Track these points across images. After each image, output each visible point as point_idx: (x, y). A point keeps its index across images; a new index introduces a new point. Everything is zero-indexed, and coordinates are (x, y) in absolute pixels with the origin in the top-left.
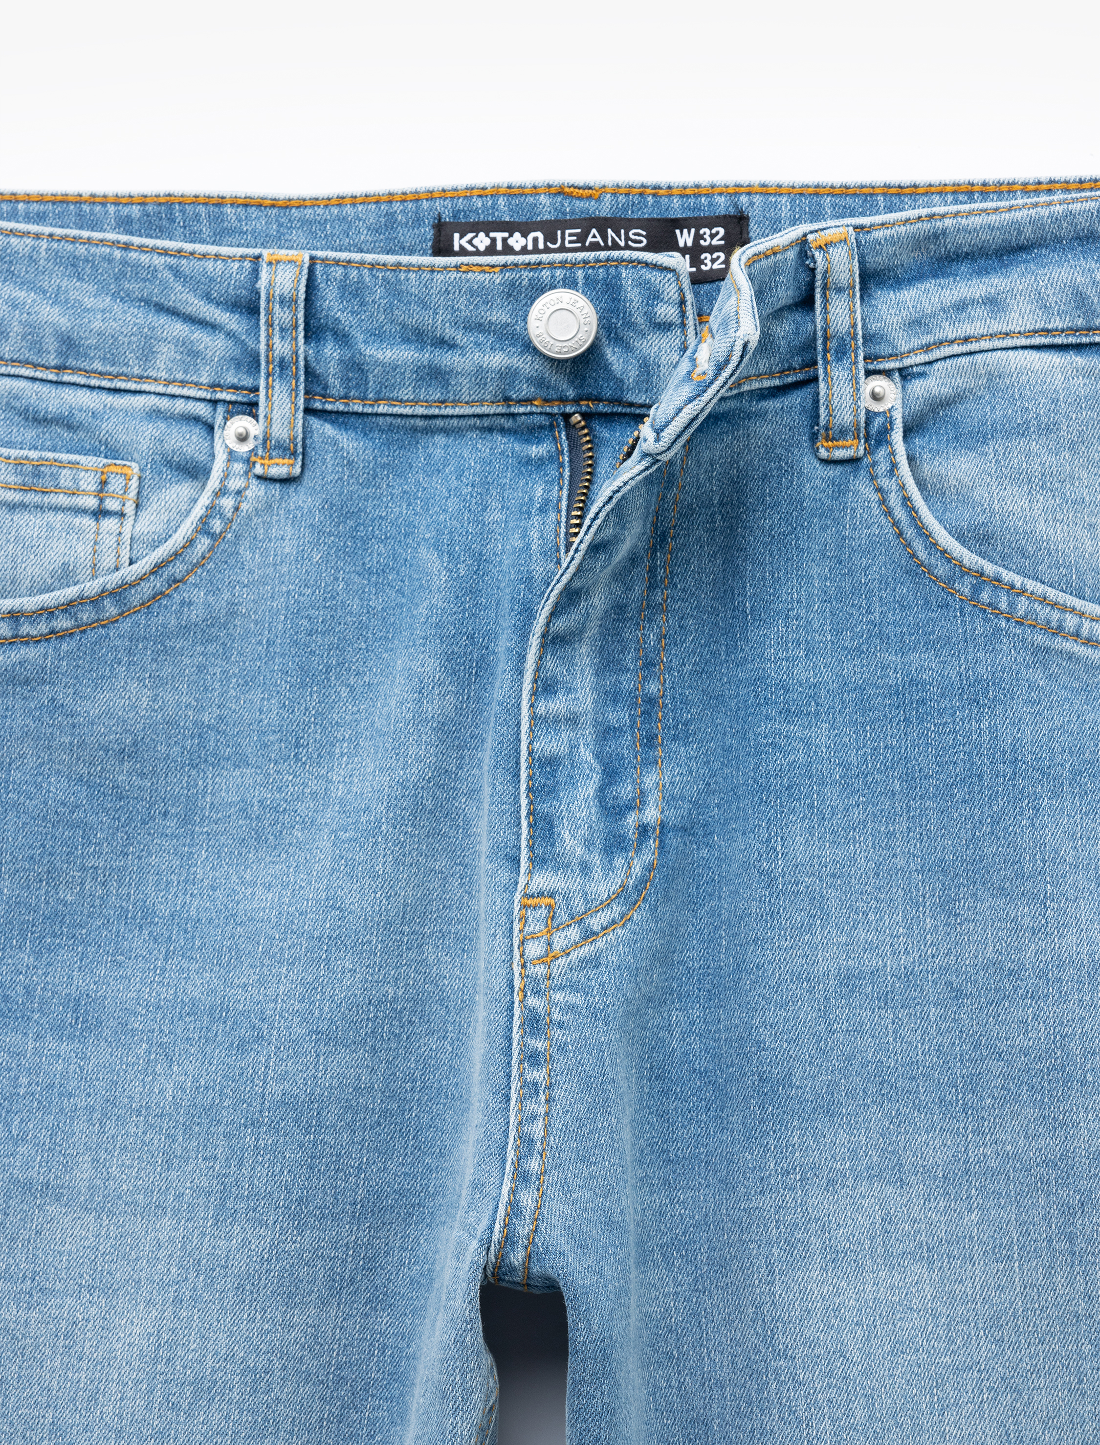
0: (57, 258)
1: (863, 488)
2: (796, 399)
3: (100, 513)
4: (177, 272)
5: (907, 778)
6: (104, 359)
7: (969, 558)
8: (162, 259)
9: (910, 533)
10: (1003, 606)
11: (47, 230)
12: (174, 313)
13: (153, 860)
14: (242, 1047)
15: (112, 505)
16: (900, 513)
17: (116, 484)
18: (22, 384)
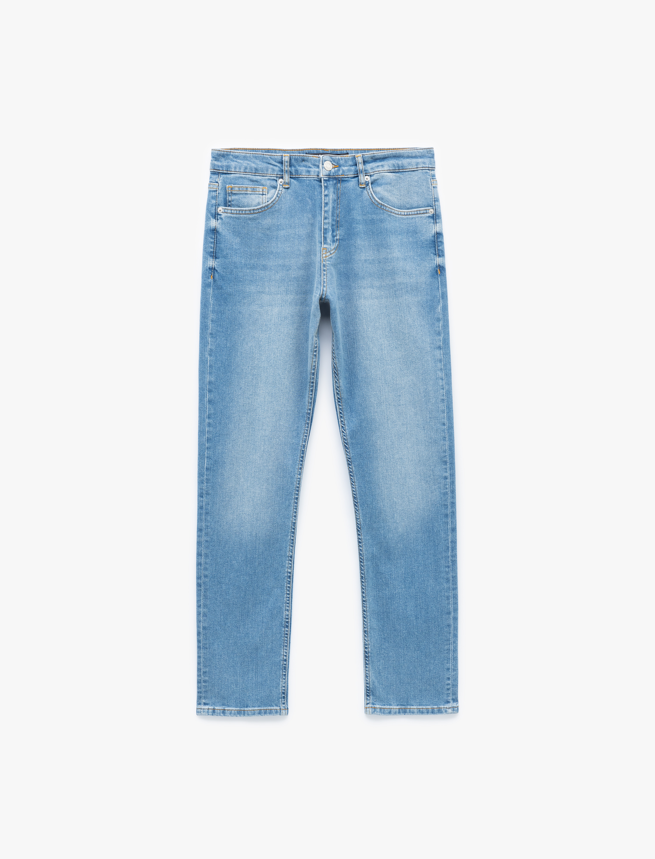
0: (253, 157)
1: (365, 192)
2: (356, 179)
3: (263, 194)
4: (271, 158)
5: (372, 232)
6: (261, 171)
7: (380, 202)
8: (269, 156)
9: (372, 198)
10: (385, 209)
11: (252, 152)
12: (271, 164)
13: (273, 245)
14: (288, 270)
15: (264, 193)
16: (370, 195)
17: (265, 190)
18: (250, 176)
